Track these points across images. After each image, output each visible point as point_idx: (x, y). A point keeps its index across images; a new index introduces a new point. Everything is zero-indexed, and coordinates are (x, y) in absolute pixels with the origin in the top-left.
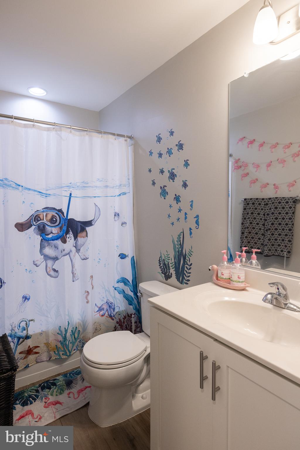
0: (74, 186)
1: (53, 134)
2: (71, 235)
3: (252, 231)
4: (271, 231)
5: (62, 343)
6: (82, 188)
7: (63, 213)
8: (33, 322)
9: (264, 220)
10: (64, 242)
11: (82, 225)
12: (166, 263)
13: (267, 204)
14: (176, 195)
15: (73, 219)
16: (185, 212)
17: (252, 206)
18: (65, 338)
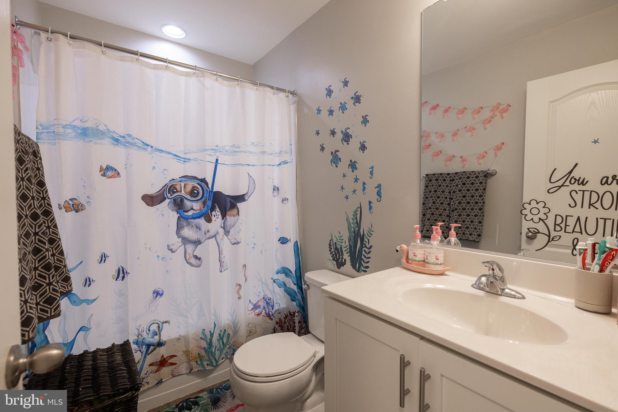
0: (221, 150)
1: (193, 80)
2: (217, 212)
3: (436, 212)
4: (458, 212)
5: (206, 350)
6: (232, 153)
7: (207, 184)
8: (167, 324)
9: (449, 198)
10: (209, 220)
11: (232, 201)
12: (339, 247)
13: (453, 180)
14: (351, 161)
15: (220, 193)
16: (363, 182)
17: (435, 183)
18: (210, 344)
